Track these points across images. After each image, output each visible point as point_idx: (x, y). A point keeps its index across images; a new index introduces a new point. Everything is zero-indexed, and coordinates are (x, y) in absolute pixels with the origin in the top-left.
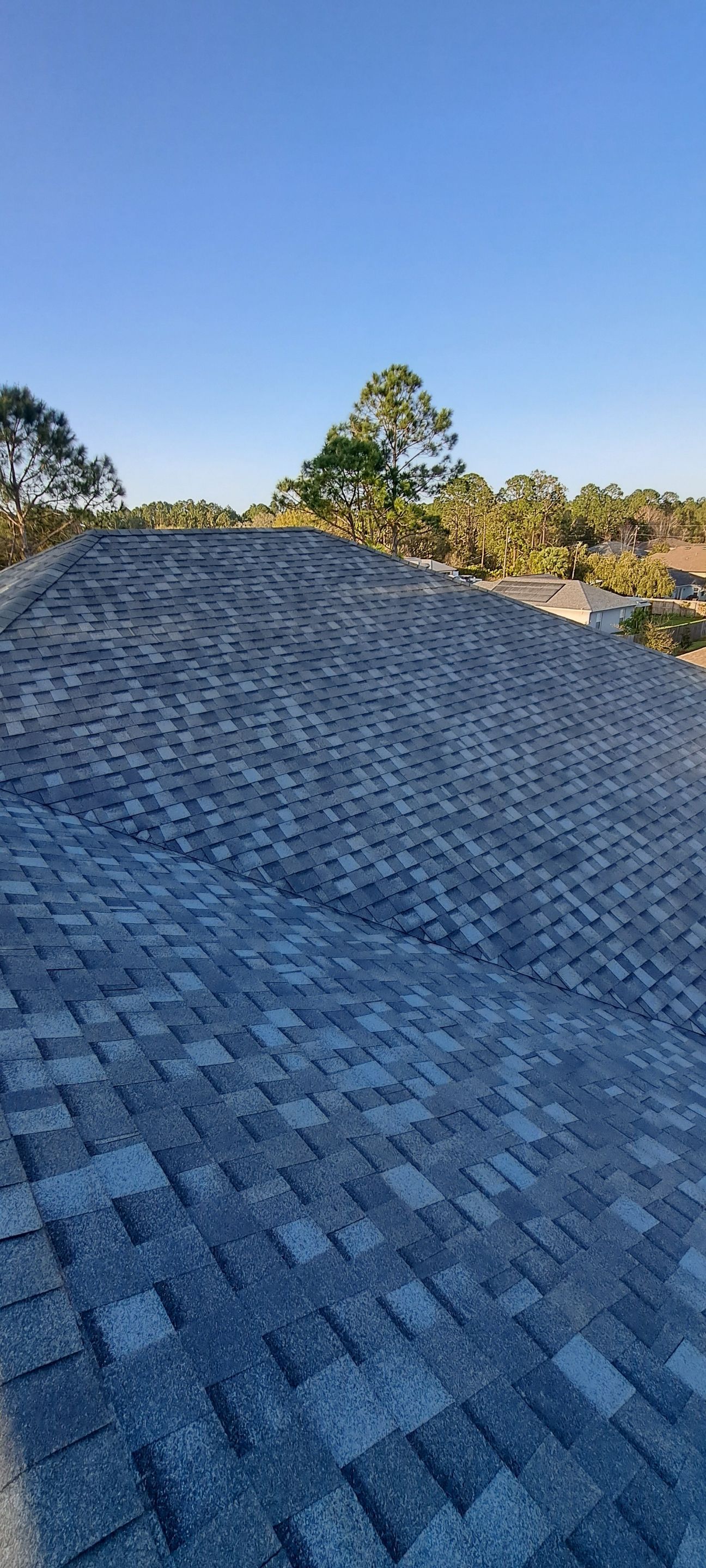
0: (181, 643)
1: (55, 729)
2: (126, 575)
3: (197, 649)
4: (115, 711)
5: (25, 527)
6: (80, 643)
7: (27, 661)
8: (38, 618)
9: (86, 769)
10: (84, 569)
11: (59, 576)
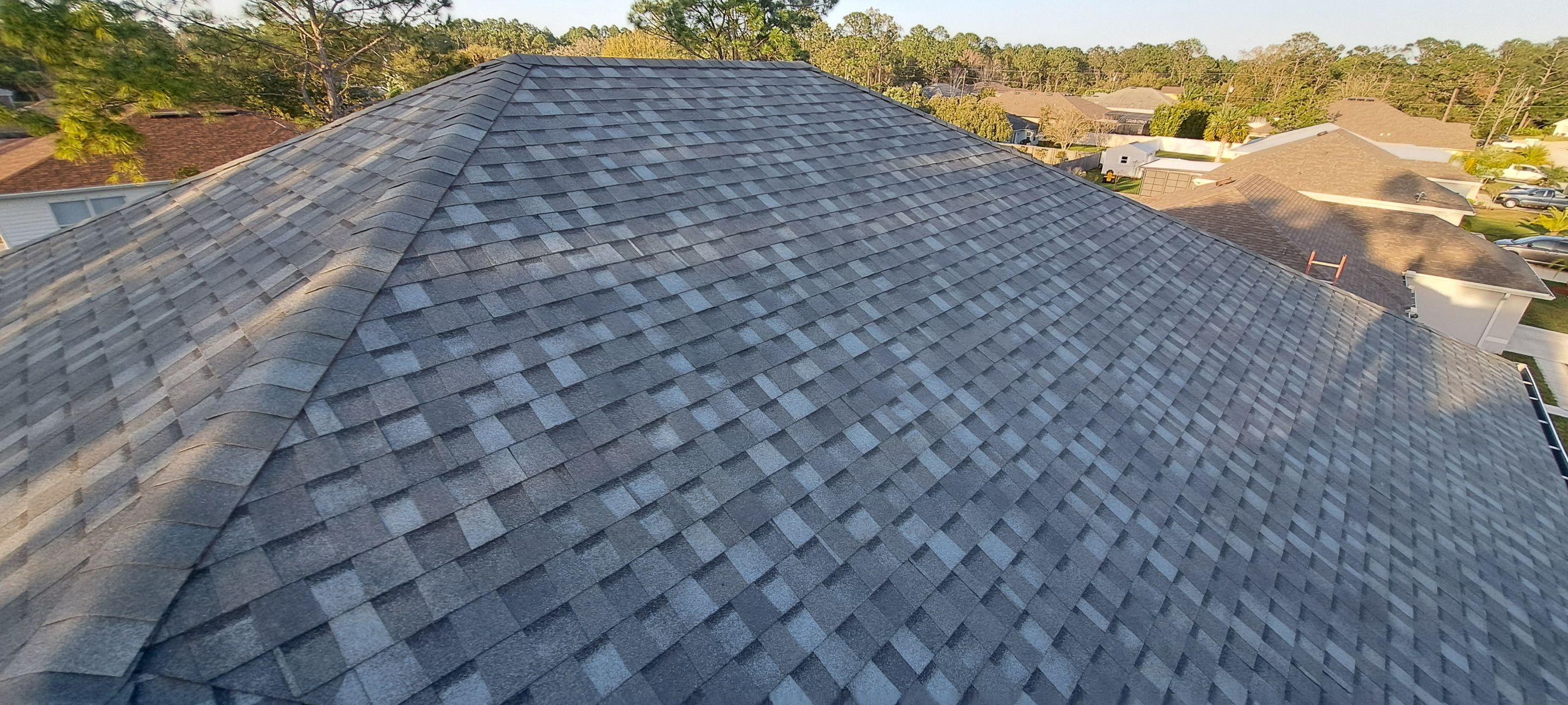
0: (721, 265)
1: (564, 509)
2: (589, 136)
3: (749, 274)
4: (667, 438)
5: (323, 41)
6: (555, 278)
7: (462, 330)
8: (462, 228)
9: (662, 612)
10: (518, 125)
11: (479, 138)
